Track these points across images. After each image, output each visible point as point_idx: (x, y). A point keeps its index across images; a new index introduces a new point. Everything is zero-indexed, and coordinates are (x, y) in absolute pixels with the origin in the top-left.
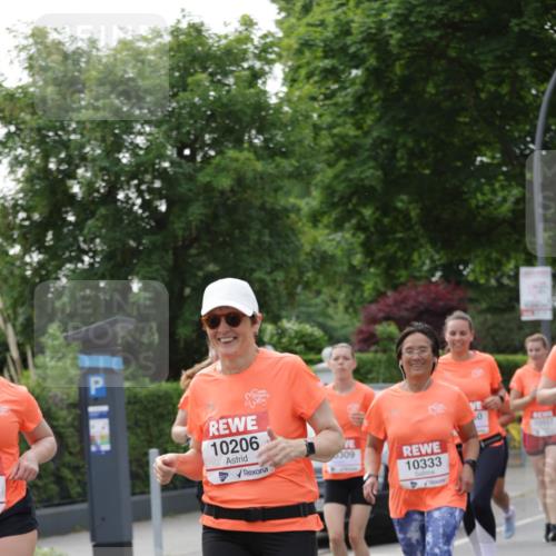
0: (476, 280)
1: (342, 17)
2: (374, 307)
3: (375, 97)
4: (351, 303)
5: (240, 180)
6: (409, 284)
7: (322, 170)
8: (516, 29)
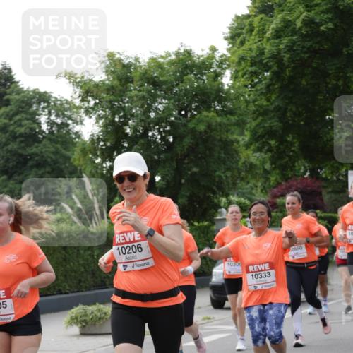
0: (326, 177)
1: (261, 46)
2: (275, 190)
3: (276, 86)
4: (264, 187)
5: (209, 126)
6: (293, 179)
7: (250, 122)
8: (346, 53)
